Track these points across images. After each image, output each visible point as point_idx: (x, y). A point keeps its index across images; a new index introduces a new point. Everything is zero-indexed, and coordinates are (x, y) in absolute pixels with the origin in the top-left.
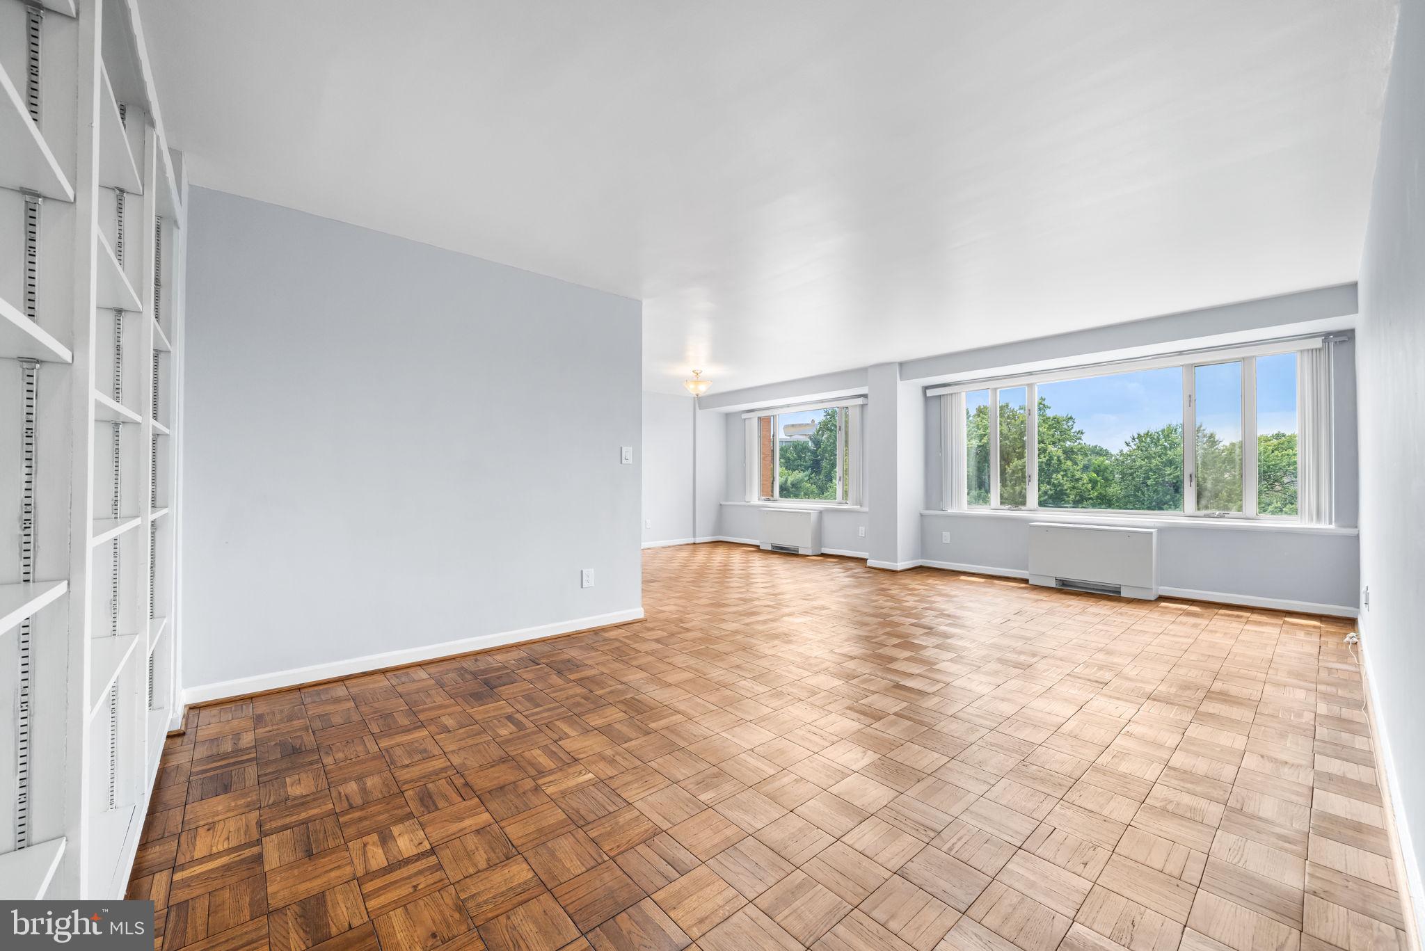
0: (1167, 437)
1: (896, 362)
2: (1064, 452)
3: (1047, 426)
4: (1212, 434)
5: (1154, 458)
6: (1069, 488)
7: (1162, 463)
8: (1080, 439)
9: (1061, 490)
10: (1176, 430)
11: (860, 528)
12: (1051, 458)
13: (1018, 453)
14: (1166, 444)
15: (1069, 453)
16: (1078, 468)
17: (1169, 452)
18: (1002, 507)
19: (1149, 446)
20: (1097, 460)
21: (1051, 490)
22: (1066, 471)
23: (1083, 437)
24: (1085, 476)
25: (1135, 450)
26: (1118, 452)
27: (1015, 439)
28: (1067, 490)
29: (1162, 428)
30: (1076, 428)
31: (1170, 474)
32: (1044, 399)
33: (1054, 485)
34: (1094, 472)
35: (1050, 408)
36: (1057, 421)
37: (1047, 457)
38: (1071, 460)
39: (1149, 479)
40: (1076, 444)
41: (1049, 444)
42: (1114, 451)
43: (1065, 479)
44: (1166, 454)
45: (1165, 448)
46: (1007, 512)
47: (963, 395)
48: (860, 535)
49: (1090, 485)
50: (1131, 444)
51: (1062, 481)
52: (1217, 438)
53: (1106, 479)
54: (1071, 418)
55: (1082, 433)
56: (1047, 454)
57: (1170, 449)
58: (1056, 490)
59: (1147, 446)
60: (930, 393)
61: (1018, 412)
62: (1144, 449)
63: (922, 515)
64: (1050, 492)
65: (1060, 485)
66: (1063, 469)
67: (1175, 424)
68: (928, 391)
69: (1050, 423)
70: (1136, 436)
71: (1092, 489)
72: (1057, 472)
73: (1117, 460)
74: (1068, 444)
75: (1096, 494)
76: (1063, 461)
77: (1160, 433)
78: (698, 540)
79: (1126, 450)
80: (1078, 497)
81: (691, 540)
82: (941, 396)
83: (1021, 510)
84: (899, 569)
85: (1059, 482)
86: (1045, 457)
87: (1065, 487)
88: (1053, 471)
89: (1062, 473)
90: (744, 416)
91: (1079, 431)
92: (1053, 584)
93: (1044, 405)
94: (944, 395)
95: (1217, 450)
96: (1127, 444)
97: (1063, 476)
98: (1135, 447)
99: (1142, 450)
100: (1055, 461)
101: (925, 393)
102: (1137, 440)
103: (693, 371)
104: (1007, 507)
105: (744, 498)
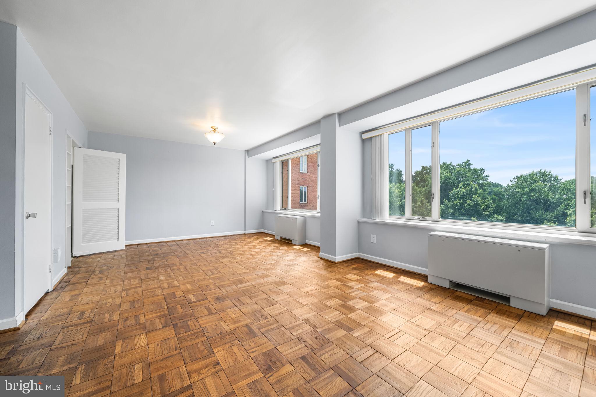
0: (532, 178)
1: (335, 113)
2: (479, 185)
3: (470, 173)
4: (556, 176)
5: (525, 188)
6: (481, 202)
7: (529, 190)
8: (487, 179)
9: (477, 203)
10: (536, 174)
12: (472, 188)
13: (456, 186)
14: (531, 181)
15: (481, 186)
16: (486, 193)
17: (533, 185)
18: (412, 217)
19: (523, 182)
20: (495, 189)
21: (472, 203)
22: (480, 194)
23: (489, 178)
24: (489, 197)
25: (515, 184)
26: (507, 185)
27: (454, 179)
28: (480, 203)
29: (529, 173)
30: (485, 174)
31: (534, 196)
32: (469, 161)
33: (474, 201)
34: (494, 195)
35: (472, 165)
36: (475, 170)
37: (470, 188)
38: (482, 189)
39: (523, 198)
40: (485, 181)
41: (471, 181)
42: (505, 184)
43: (479, 198)
44: (531, 186)
45: (531, 183)
46: (416, 222)
47: (386, 135)
49: (492, 201)
50: (514, 181)
51: (477, 199)
52: (559, 178)
53: (500, 198)
54: (483, 169)
55: (488, 176)
56: (470, 186)
57: (533, 183)
58: (474, 203)
59: (522, 182)
61: (456, 167)
62: (520, 184)
63: (359, 222)
64: (472, 204)
65: (477, 200)
66: (478, 193)
67: (536, 172)
69: (471, 172)
70: (516, 177)
71: (493, 203)
72: (475, 195)
73: (506, 189)
74: (481, 181)
75: (495, 205)
76: (478, 189)
77: (529, 176)
78: (247, 232)
79: (511, 184)
80: (486, 207)
81: (243, 232)
82: (371, 137)
83: (427, 220)
84: (337, 261)
85: (476, 199)
86: (469, 188)
87: (479, 202)
88: (473, 194)
89: (478, 195)
90: (273, 161)
91: (487, 175)
92: (447, 285)
93: (469, 163)
94: (373, 137)
95: (559, 184)
96: (511, 181)
97: (478, 197)
98: (515, 183)
99: (519, 184)
100: (474, 189)
101: (361, 137)
102: (516, 179)
103: (212, 127)
104: (416, 217)
105: (274, 208)
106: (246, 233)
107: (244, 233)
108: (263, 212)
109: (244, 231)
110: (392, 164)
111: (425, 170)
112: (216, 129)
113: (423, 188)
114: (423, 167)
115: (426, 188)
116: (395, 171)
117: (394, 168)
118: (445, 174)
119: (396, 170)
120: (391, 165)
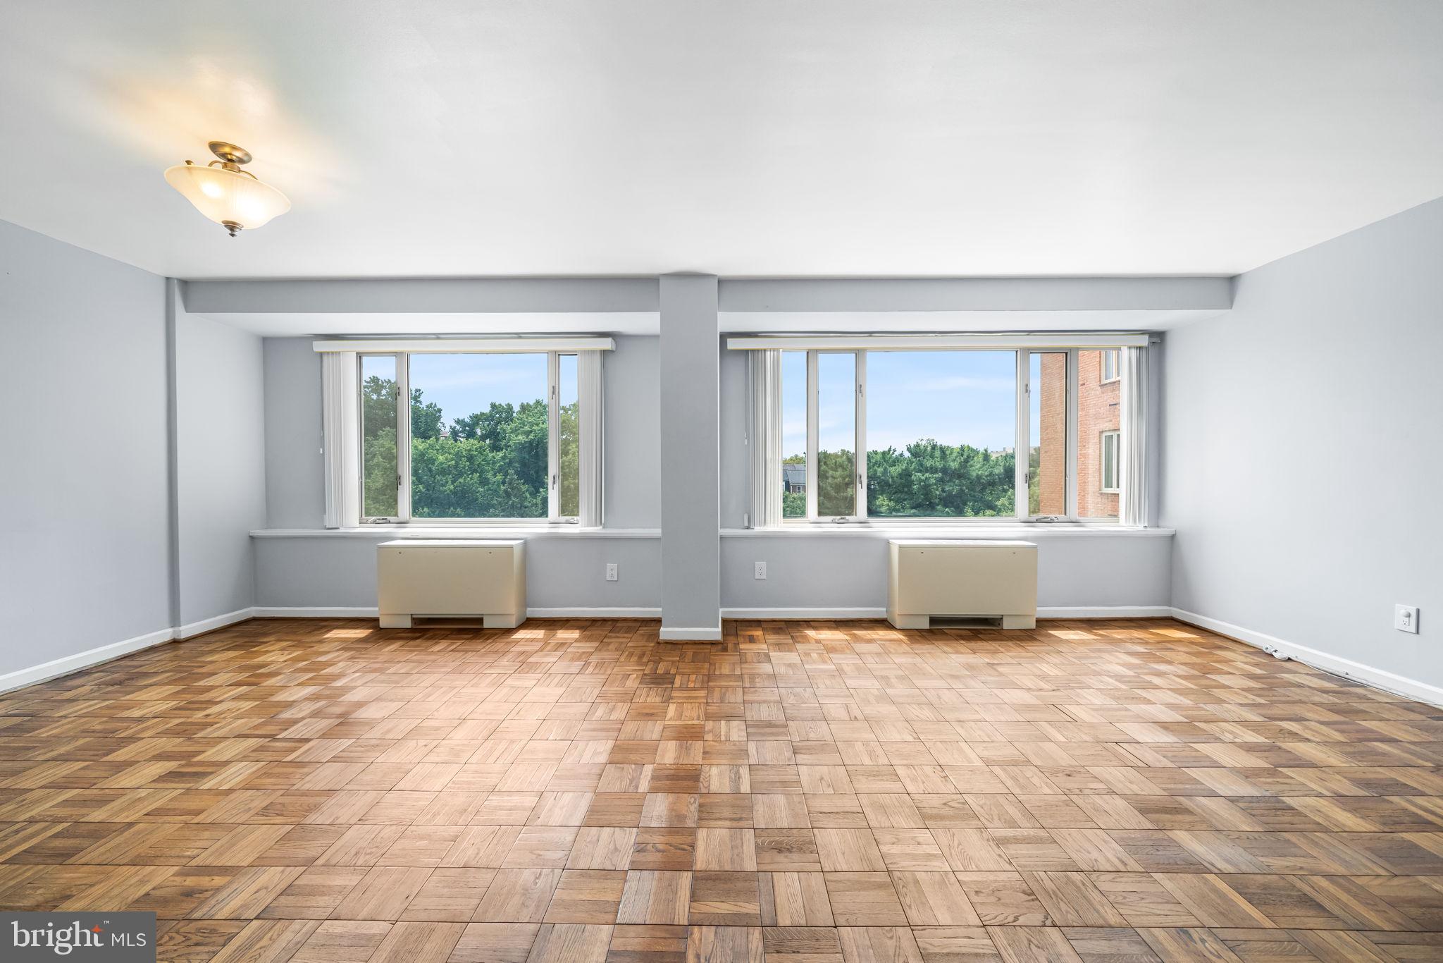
1: (716, 275)
11: (609, 565)
46: (830, 526)
48: (608, 578)
60: (732, 344)
68: (729, 340)
90: (319, 346)
101: (723, 344)
104: (829, 518)
105: (322, 520)
106: (183, 636)
107: (167, 638)
108: (252, 538)
109: (171, 630)
110: (416, 391)
111: (497, 413)
112: (241, 161)
113: (498, 453)
114: (493, 406)
115: (505, 452)
116: (425, 409)
117: (421, 399)
118: (541, 425)
119: (427, 407)
120: (414, 392)
